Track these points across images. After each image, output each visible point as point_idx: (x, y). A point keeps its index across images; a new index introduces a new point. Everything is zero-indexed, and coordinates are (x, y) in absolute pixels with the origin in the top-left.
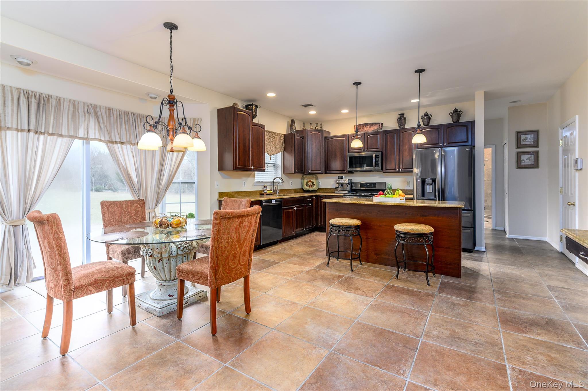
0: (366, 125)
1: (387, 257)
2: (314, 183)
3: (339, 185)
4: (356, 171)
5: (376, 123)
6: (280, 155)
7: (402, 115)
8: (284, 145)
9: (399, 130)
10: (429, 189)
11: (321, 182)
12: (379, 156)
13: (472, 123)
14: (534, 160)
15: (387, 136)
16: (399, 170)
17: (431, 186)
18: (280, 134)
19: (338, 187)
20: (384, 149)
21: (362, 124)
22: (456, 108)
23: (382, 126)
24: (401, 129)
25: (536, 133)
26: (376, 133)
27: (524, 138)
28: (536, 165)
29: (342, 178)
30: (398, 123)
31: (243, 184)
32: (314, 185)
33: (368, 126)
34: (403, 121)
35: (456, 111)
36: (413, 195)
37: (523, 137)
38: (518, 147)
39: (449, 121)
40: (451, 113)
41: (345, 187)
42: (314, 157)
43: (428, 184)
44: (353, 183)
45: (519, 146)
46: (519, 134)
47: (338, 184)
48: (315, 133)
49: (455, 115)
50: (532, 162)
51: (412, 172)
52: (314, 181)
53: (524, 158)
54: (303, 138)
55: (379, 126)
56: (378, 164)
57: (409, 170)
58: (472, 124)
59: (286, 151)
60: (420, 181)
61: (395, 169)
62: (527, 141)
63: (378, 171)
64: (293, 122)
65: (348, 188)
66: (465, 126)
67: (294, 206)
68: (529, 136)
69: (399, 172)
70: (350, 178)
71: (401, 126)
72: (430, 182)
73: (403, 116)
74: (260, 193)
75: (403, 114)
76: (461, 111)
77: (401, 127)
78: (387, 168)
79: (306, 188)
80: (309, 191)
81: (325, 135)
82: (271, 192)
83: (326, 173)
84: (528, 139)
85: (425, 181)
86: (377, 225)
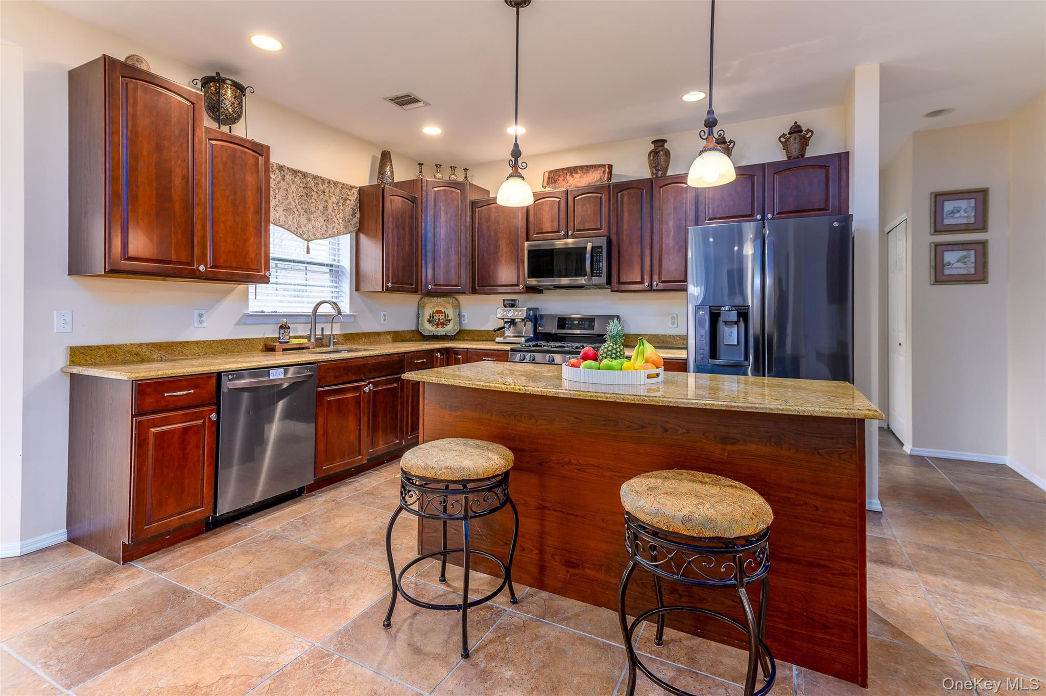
0: (573, 170)
1: (601, 576)
2: (449, 318)
3: (506, 322)
4: (548, 288)
5: (595, 166)
6: (346, 240)
7: (659, 143)
8: (358, 215)
9: (651, 181)
10: (730, 335)
11: (466, 314)
12: (601, 247)
13: (842, 160)
14: (976, 263)
15: (622, 197)
16: (651, 285)
17: (735, 329)
18: (343, 184)
19: (503, 328)
20: (613, 230)
21: (563, 170)
22: (796, 123)
23: (610, 173)
24: (657, 177)
25: (981, 196)
26: (597, 189)
27: (952, 209)
28: (980, 275)
29: (513, 306)
30: (650, 165)
31: (196, 318)
32: (449, 321)
33: (577, 173)
34: (662, 158)
35: (796, 129)
36: (686, 348)
37: (949, 206)
38: (935, 231)
39: (780, 156)
40: (783, 136)
41: (521, 325)
42: (442, 251)
43: (726, 322)
44: (542, 316)
45: (938, 227)
46: (939, 198)
47: (503, 319)
48: (445, 190)
49: (795, 139)
50: (972, 268)
51: (685, 289)
52: (450, 312)
53: (950, 257)
54: (413, 200)
55: (604, 172)
56: (600, 269)
57: (678, 285)
58: (840, 161)
59: (363, 233)
60: (705, 314)
61: (642, 282)
62: (957, 215)
63: (599, 287)
64: (386, 156)
65: (528, 329)
66: (821, 167)
67: (363, 380)
68: (963, 204)
69: (651, 289)
70: (532, 305)
71: (658, 170)
72: (733, 316)
73: (663, 146)
74: (265, 345)
75: (664, 141)
76: (808, 131)
77: (656, 174)
78: (621, 281)
79: (428, 328)
80: (435, 338)
81: (473, 196)
82: (305, 341)
83: (474, 292)
84: (962, 212)
85: (718, 315)
86: (569, 463)
